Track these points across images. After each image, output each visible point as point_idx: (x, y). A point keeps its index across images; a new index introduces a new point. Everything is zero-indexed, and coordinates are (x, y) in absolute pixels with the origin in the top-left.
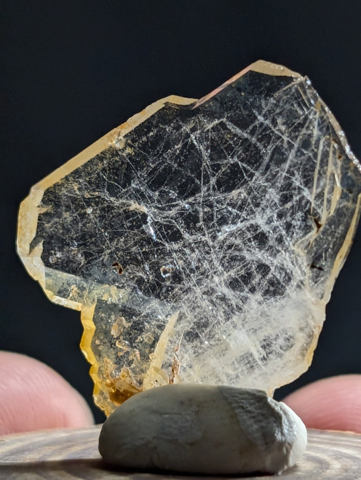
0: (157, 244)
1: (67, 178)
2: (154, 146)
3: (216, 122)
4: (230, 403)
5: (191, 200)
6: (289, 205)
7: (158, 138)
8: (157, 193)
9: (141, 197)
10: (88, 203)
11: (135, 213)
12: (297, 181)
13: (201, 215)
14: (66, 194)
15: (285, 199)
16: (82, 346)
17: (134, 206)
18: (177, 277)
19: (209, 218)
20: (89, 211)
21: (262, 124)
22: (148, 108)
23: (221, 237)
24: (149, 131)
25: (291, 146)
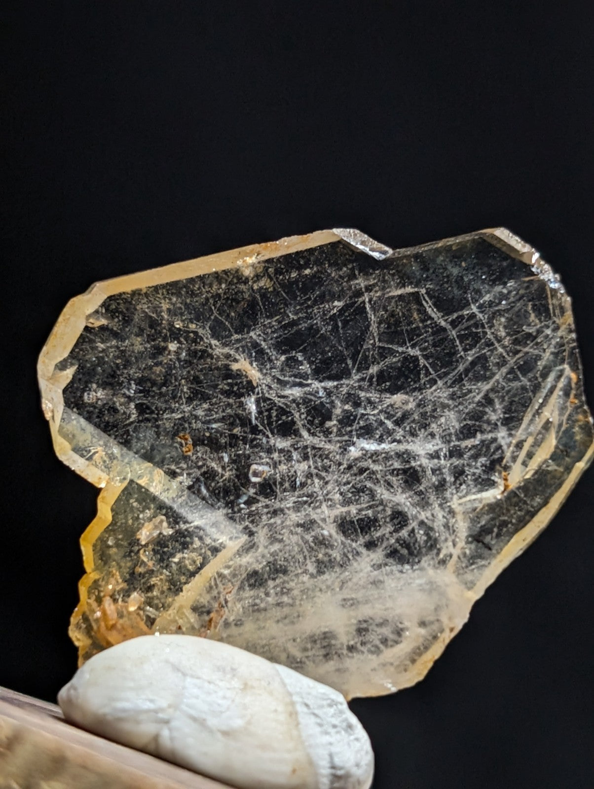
0: (255, 430)
1: (156, 288)
2: (305, 290)
3: (409, 289)
5: (330, 384)
6: (469, 443)
7: (316, 281)
8: (283, 358)
9: (259, 356)
10: (175, 335)
11: (239, 374)
12: (495, 414)
13: (338, 411)
14: (147, 310)
15: (467, 432)
16: (84, 540)
17: (244, 365)
18: (267, 488)
19: (347, 420)
20: (173, 346)
21: (473, 316)
22: (317, 233)
23: (354, 452)
24: (306, 266)
25: (502, 363)
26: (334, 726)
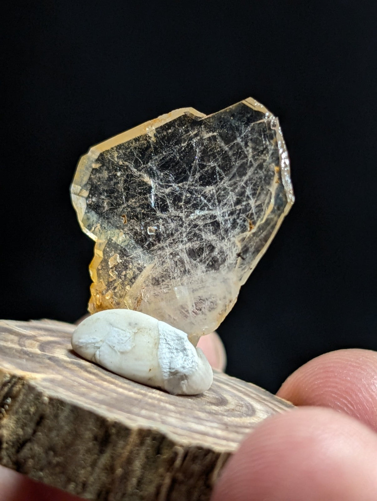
0: (152, 210)
2: (169, 140)
3: (211, 134)
4: (160, 335)
5: (180, 185)
6: (239, 207)
7: (173, 135)
8: (162, 174)
9: (152, 174)
10: (120, 168)
11: (146, 184)
12: (248, 192)
13: (184, 198)
14: (109, 158)
15: (238, 202)
16: (91, 267)
17: (147, 179)
18: (158, 237)
19: (187, 202)
20: (119, 174)
21: (238, 144)
22: (173, 112)
23: (192, 217)
24: (169, 128)
25: (251, 165)
26: (177, 349)
